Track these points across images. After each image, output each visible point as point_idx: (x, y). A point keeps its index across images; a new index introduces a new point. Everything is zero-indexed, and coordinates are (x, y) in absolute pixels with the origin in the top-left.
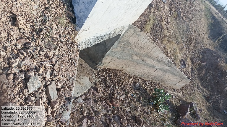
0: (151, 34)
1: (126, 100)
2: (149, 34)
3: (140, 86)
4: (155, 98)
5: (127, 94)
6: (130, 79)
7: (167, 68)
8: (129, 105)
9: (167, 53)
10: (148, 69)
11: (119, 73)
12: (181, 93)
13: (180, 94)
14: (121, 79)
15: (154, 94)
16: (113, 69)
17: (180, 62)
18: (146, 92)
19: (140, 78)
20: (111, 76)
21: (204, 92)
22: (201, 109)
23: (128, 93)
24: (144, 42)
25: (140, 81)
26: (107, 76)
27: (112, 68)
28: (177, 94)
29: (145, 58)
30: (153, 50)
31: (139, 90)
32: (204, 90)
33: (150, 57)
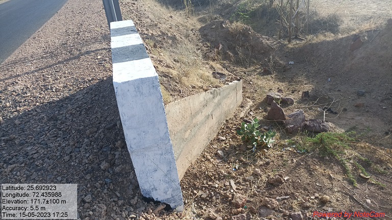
3: (223, 149)
4: (248, 140)
5: (229, 176)
6: (209, 160)
7: (216, 100)
8: (248, 183)
10: (207, 125)
11: (195, 171)
12: (248, 100)
13: (250, 103)
14: (205, 173)
15: (243, 138)
16: (185, 176)
17: (215, 77)
18: (235, 148)
19: (211, 144)
20: (195, 185)
21: (256, 71)
22: (278, 88)
23: (229, 173)
26: (192, 192)
28: (249, 106)
30: (191, 105)
31: (228, 155)
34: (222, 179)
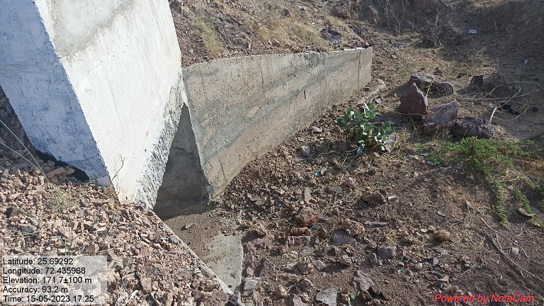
0: (229, 48)
1: (318, 194)
2: (226, 52)
3: (312, 145)
4: (355, 137)
5: (307, 182)
6: (284, 156)
7: (315, 71)
8: (331, 196)
9: (290, 47)
10: (292, 106)
11: (257, 168)
12: (381, 81)
13: (383, 85)
14: (271, 172)
15: (347, 132)
16: (241, 173)
17: (324, 37)
18: (332, 145)
19: (298, 135)
20: (252, 186)
21: (411, 41)
22: (437, 69)
23: (307, 178)
24: (235, 74)
25: (302, 140)
26: (245, 195)
27: (238, 172)
28: (377, 90)
29: (268, 95)
30: (264, 69)
31: (317, 154)
32: (406, 36)
33: (274, 84)
34: (294, 185)
